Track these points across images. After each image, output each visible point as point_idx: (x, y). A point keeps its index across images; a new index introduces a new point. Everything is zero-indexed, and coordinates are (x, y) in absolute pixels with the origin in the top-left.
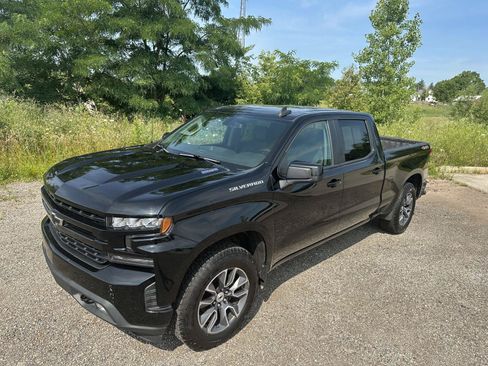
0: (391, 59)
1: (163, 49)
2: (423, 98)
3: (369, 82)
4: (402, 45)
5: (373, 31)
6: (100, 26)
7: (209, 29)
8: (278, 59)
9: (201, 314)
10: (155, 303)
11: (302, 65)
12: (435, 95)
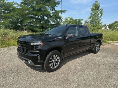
0: (96, 18)
1: (43, 18)
2: (106, 28)
3: (91, 24)
4: (99, 15)
5: (92, 12)
6: (29, 14)
7: (53, 13)
8: (69, 19)
9: (50, 64)
10: (40, 60)
11: (75, 20)
12: (109, 27)
